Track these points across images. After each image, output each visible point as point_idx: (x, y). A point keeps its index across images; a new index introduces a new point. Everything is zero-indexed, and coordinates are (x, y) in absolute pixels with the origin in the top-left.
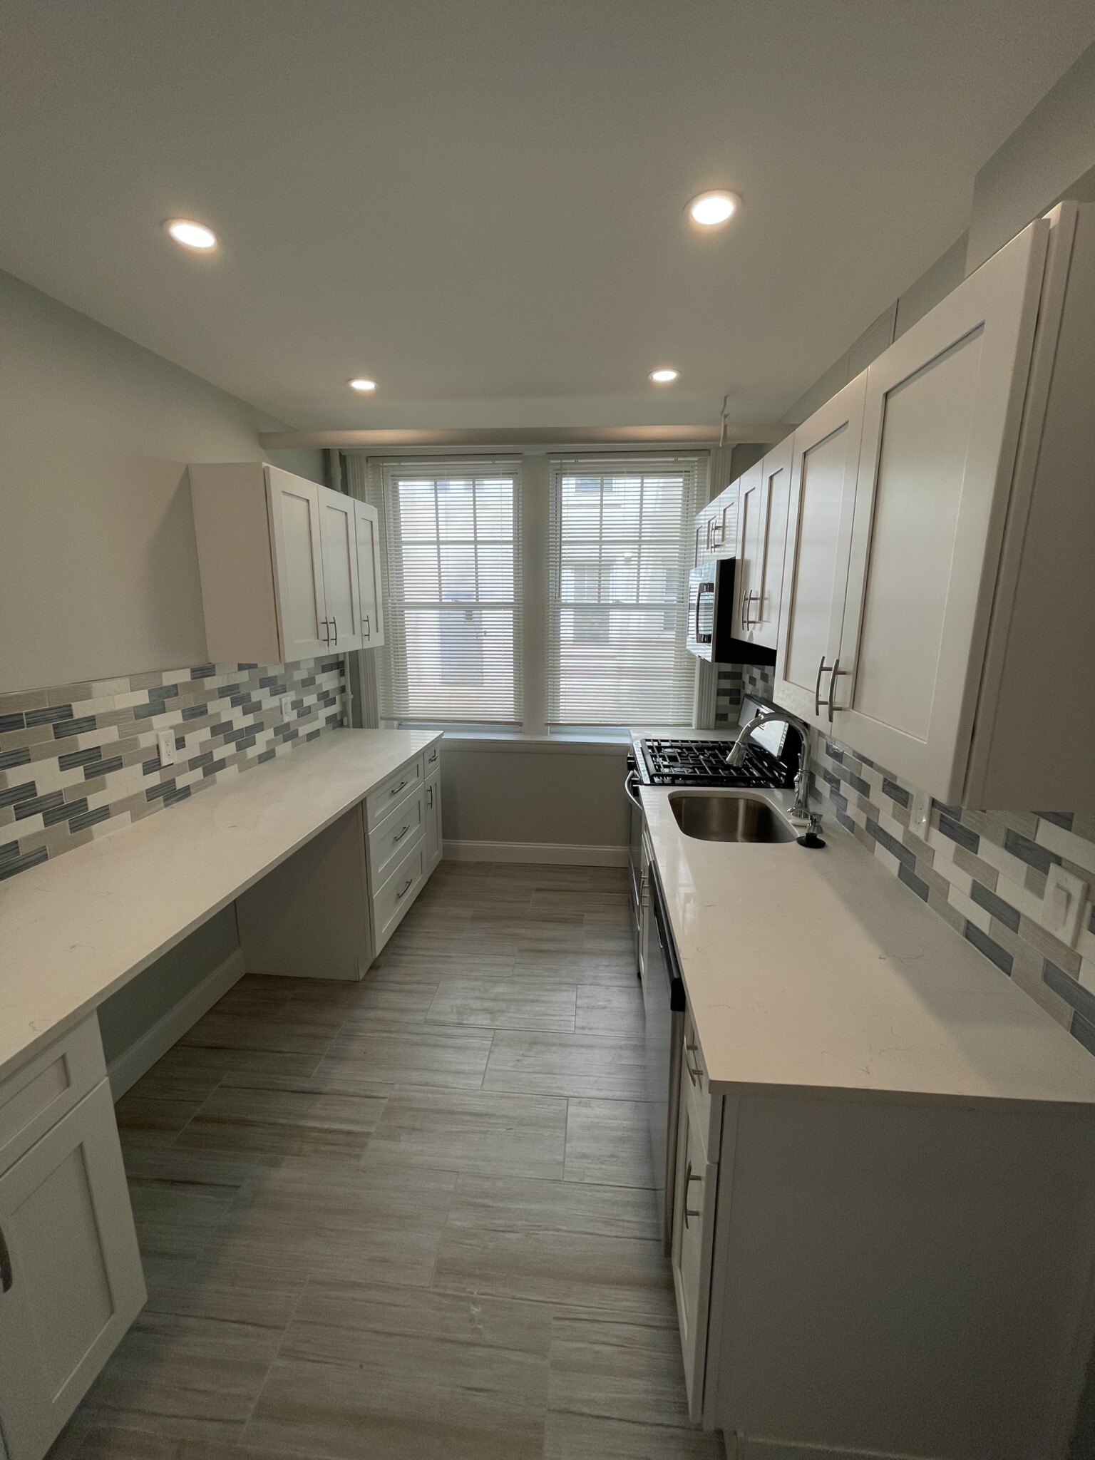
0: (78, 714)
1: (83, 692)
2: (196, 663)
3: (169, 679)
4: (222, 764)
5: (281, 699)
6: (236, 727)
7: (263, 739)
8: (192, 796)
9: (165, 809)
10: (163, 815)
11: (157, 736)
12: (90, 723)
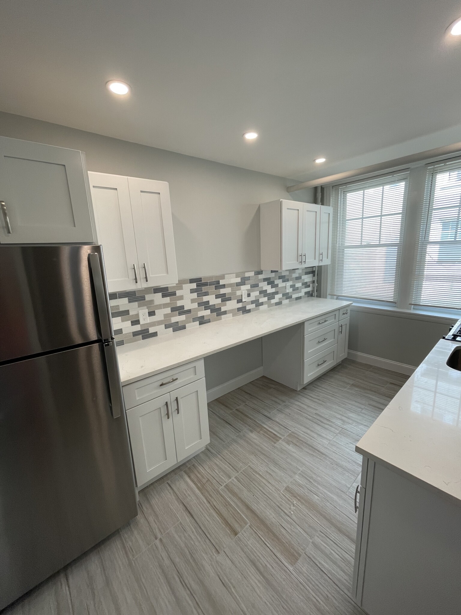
0: (221, 284)
1: (223, 277)
2: (257, 270)
3: (247, 275)
4: (262, 304)
5: (286, 284)
6: (268, 292)
7: (278, 297)
8: (251, 312)
9: (242, 315)
10: (242, 317)
11: (242, 292)
12: (224, 286)
